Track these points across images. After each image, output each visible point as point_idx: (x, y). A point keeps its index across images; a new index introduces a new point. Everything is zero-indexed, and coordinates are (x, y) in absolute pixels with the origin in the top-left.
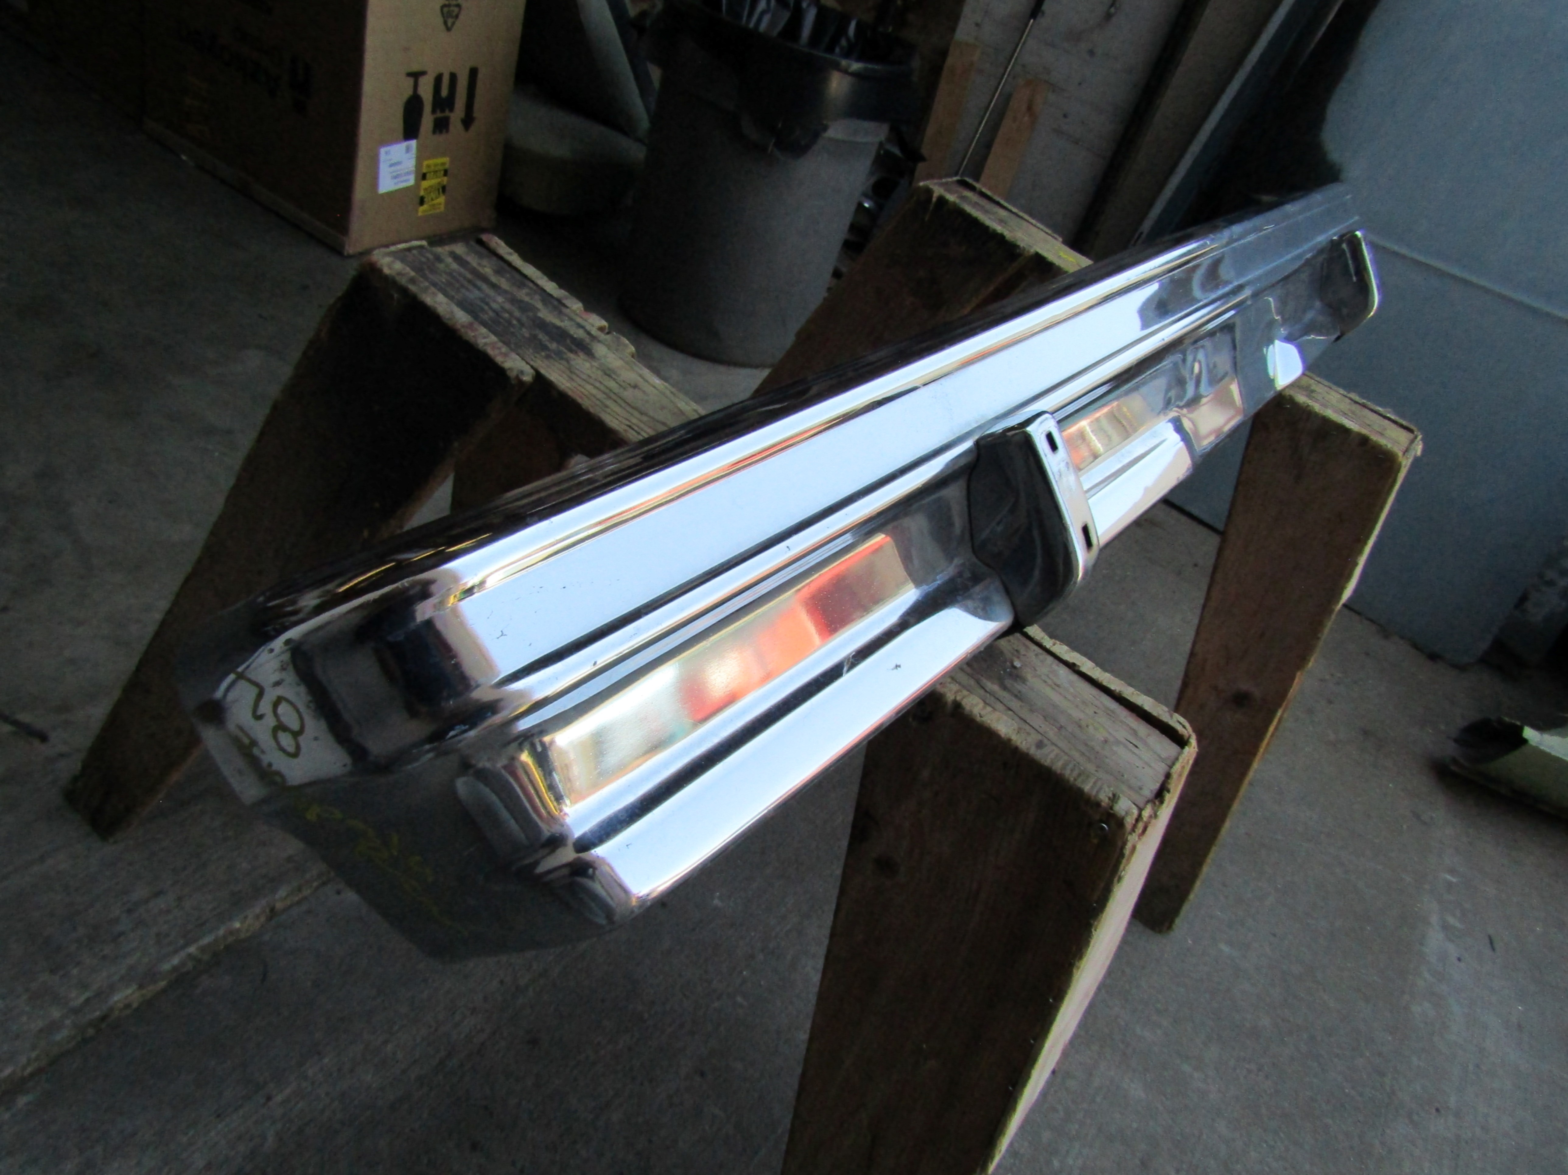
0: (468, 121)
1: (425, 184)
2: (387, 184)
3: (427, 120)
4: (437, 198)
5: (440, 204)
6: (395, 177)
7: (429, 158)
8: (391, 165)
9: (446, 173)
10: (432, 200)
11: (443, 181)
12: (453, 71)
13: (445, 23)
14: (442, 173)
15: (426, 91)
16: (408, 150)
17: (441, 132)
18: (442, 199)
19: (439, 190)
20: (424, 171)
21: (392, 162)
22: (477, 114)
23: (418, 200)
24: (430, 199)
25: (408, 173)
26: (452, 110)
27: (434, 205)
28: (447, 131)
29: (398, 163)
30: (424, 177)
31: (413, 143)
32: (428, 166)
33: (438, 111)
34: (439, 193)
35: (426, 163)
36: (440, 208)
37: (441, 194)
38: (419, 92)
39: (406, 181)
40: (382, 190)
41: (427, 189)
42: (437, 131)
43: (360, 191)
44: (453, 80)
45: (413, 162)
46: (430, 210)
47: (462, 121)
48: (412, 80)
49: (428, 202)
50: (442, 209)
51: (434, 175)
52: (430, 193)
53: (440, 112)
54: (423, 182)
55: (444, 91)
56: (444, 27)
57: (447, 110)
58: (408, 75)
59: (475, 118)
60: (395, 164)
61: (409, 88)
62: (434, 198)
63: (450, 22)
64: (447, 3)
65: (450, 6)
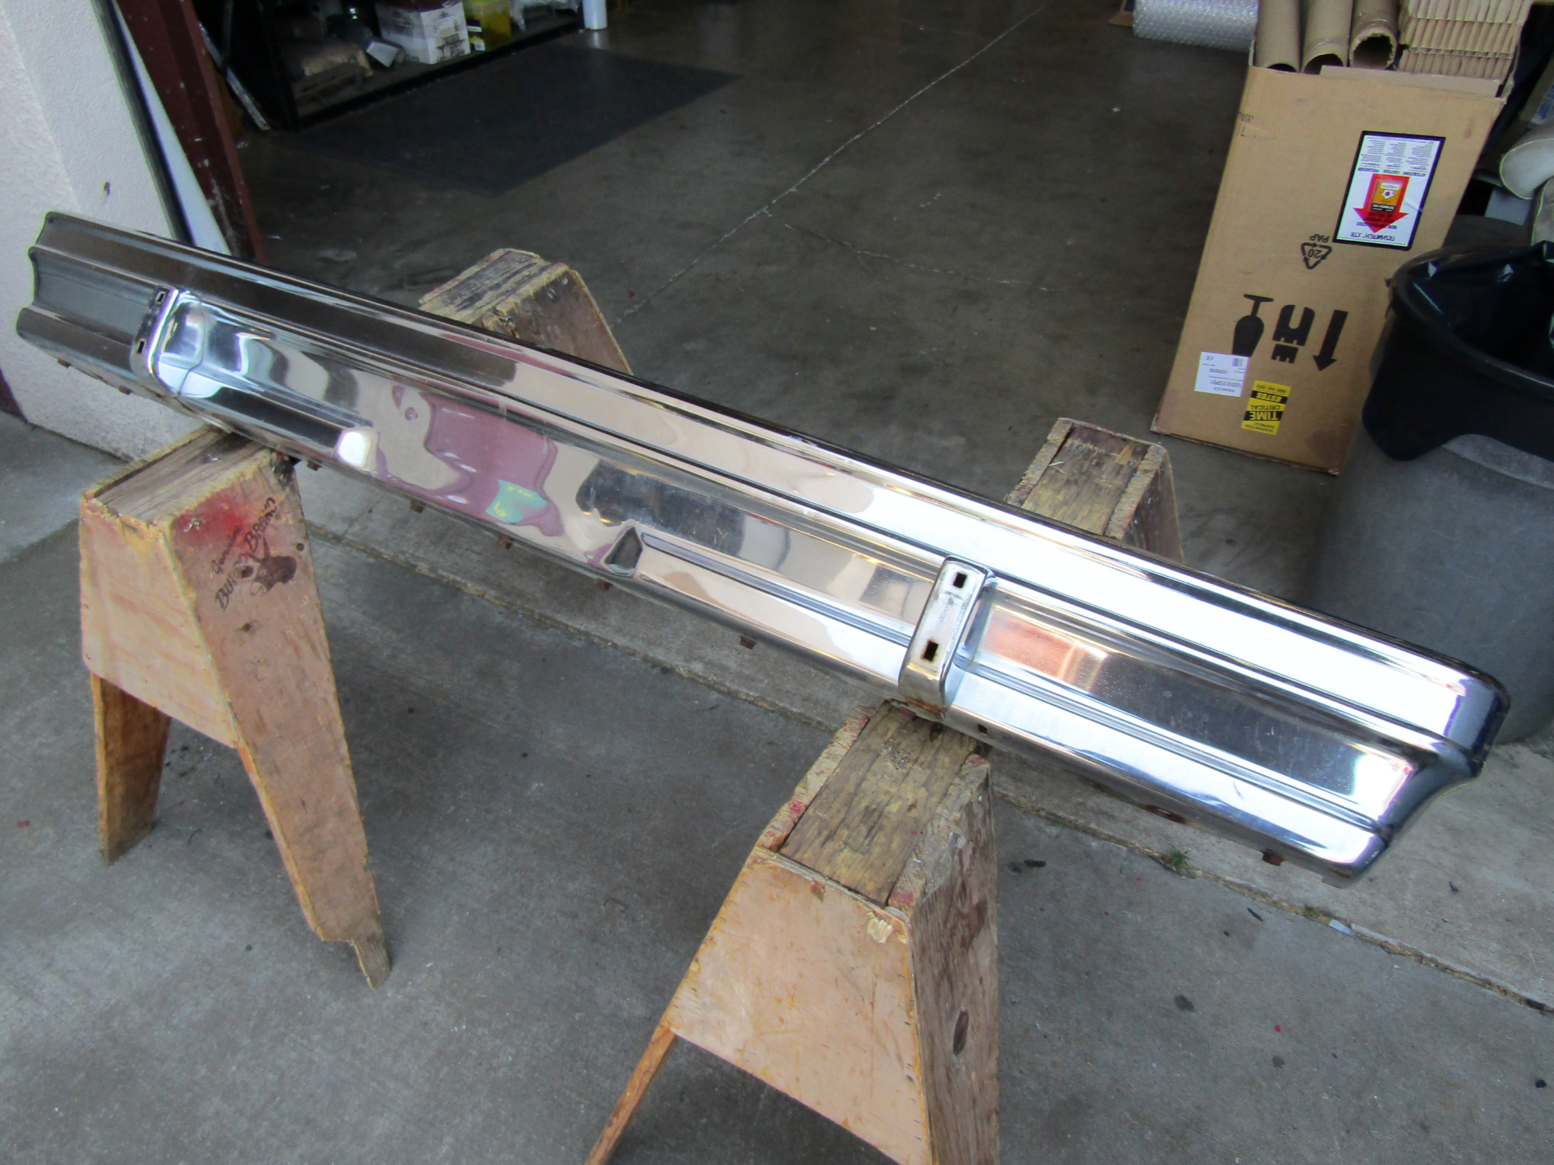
0: (1324, 359)
1: (1253, 401)
2: (1203, 384)
3: (1266, 343)
4: (1267, 420)
5: (1273, 427)
6: (1214, 383)
7: (1260, 380)
8: (1212, 371)
9: (1284, 400)
10: (1262, 419)
11: (1279, 407)
12: (1310, 307)
13: (1306, 260)
14: (1279, 399)
15: (1269, 316)
16: (1236, 363)
17: (1283, 359)
18: (1276, 424)
19: (1272, 413)
20: (1255, 389)
21: (1213, 367)
22: (1337, 354)
23: (1244, 414)
24: (1259, 418)
25: (1235, 385)
26: (1302, 342)
27: (1263, 425)
28: (1292, 361)
29: (1225, 372)
30: (1254, 394)
31: (1244, 360)
32: (1258, 386)
33: (1283, 339)
34: (1272, 417)
35: (1257, 382)
36: (1272, 431)
37: (1275, 418)
38: (1259, 315)
39: (1230, 390)
40: (1198, 388)
41: (1256, 407)
42: (1278, 357)
43: (1175, 382)
44: (1308, 315)
45: (1241, 376)
46: (1257, 428)
47: (1316, 358)
48: (1251, 302)
49: (1256, 420)
50: (1275, 432)
51: (1267, 397)
52: (1260, 412)
53: (1286, 341)
54: (1252, 399)
55: (1295, 323)
56: (1304, 264)
57: (1295, 341)
58: (1247, 296)
59: (1334, 361)
60: (1219, 371)
61: (1245, 309)
62: (1265, 419)
63: (1312, 261)
64: (1312, 242)
65: (1315, 245)
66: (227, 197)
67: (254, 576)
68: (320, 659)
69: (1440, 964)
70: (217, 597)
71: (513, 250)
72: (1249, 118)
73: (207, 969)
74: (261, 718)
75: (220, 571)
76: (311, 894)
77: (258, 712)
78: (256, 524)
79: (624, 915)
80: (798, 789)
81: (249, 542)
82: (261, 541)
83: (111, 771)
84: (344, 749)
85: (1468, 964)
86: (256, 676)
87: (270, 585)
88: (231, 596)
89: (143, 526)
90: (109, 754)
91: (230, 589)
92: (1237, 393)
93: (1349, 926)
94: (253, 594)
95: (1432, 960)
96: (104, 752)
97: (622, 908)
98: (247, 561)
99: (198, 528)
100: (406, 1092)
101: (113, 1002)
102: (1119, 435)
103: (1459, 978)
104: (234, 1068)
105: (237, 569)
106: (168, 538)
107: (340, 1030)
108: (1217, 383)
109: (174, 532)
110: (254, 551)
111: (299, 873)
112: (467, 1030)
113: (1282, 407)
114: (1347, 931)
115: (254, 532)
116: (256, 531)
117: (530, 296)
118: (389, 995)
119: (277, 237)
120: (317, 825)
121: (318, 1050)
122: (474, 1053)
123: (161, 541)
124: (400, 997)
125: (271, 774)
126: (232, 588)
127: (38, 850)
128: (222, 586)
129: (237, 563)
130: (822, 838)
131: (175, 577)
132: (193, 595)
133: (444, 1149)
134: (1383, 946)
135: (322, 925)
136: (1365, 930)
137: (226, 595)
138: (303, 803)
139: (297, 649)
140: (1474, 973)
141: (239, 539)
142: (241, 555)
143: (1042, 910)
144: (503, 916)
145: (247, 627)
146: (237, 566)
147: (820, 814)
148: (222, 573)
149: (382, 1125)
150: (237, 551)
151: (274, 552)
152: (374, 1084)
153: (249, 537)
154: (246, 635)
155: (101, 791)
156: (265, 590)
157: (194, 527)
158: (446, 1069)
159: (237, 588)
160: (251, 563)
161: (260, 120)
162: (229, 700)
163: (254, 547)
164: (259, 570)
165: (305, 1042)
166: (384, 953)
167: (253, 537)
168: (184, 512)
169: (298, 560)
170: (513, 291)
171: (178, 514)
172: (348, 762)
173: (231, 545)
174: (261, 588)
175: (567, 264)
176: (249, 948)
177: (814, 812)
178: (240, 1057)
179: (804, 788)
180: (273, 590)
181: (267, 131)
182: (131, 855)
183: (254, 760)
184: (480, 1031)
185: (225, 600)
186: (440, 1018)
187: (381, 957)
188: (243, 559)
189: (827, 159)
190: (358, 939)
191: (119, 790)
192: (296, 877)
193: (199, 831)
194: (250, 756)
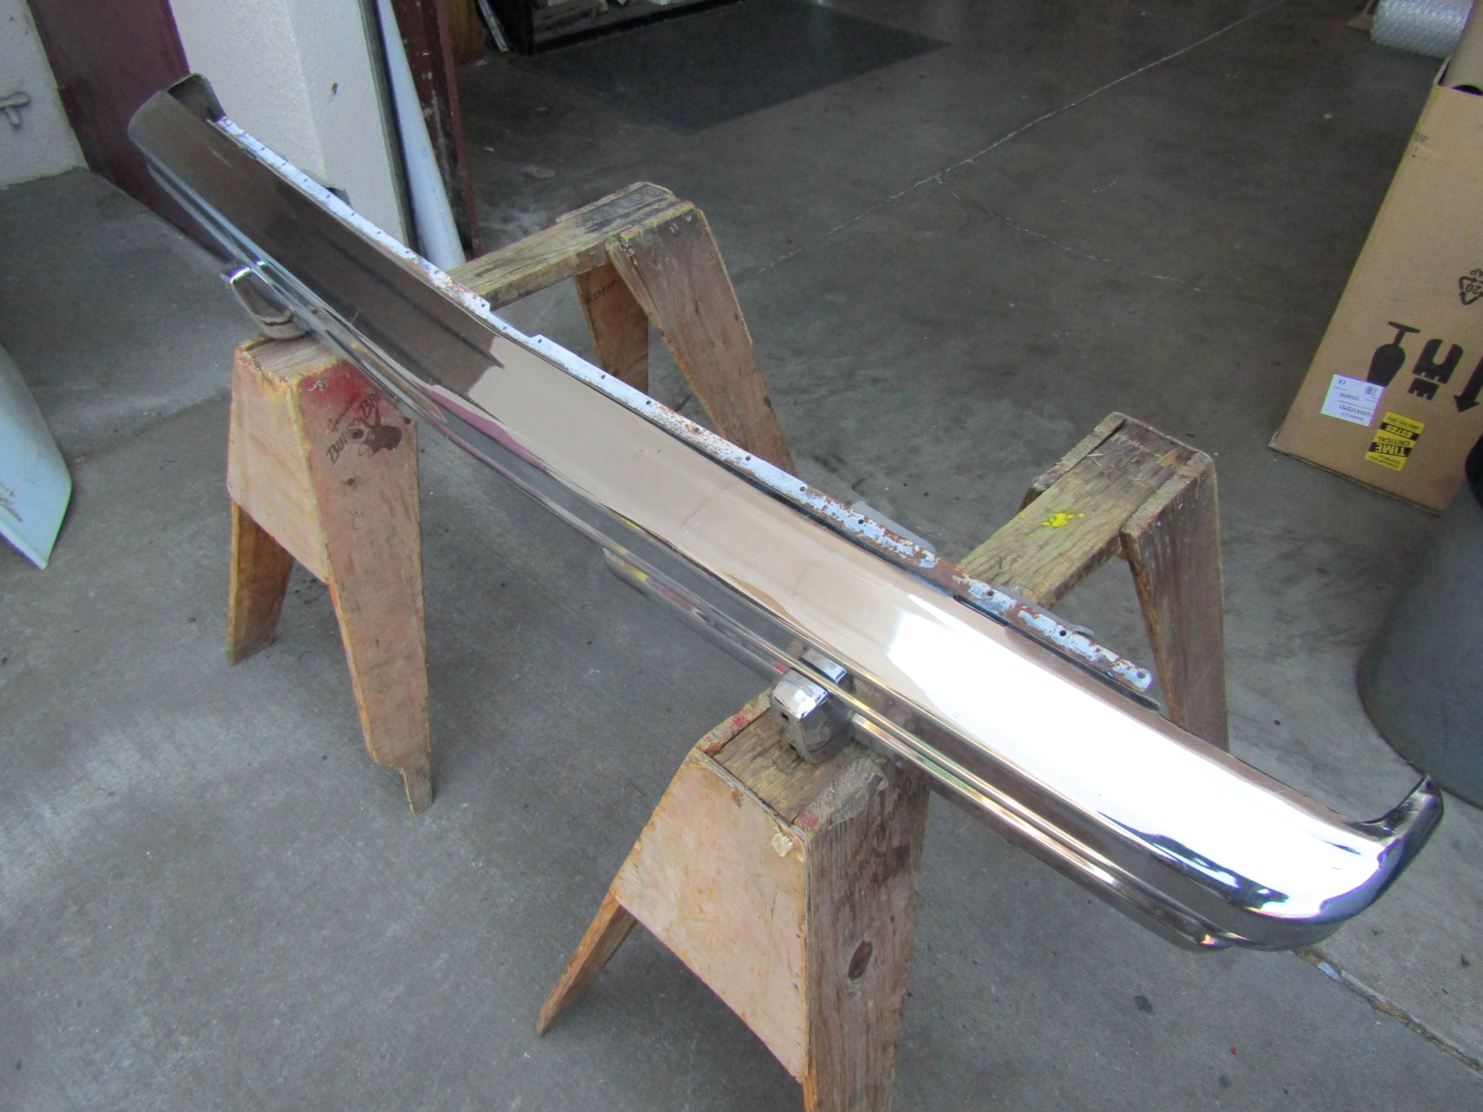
0: (1465, 401)
1: (1381, 433)
2: (1331, 407)
3: (1405, 375)
4: (1393, 454)
5: (1399, 463)
6: (1344, 408)
7: (1393, 412)
8: (1342, 395)
9: (1415, 437)
10: (1388, 453)
11: (1409, 443)
12: (1460, 344)
13: (1463, 295)
14: (1410, 435)
15: (1413, 348)
16: (1369, 391)
17: (1420, 395)
18: (1402, 460)
19: (1400, 448)
20: (1385, 421)
21: (1344, 392)
23: (1370, 444)
24: (1385, 451)
25: (1364, 413)
26: (1444, 379)
27: (1388, 459)
28: (1430, 398)
29: (1356, 399)
30: (1384, 426)
31: (1379, 389)
32: (1390, 418)
33: (1424, 374)
34: (1399, 452)
35: (1389, 414)
36: (1396, 467)
37: (1402, 454)
38: (1402, 345)
39: (1359, 418)
40: (1324, 411)
41: (1384, 440)
42: (1416, 392)
43: (1302, 400)
44: (1456, 353)
45: (1373, 406)
46: (1381, 461)
47: (1456, 398)
48: (1395, 331)
49: (1382, 453)
50: (1399, 469)
51: (1397, 431)
52: (1387, 445)
53: (1426, 376)
54: (1380, 430)
55: (1439, 359)
56: (1459, 298)
57: (1437, 378)
58: (1392, 324)
59: (1477, 404)
60: (1349, 397)
61: (1389, 336)
62: (1391, 452)
63: (1469, 296)
64: (1472, 277)
65: (1474, 280)
66: (443, 108)
67: (364, 438)
68: (410, 520)
69: (1428, 1032)
70: (329, 451)
71: (651, 184)
72: (1424, 139)
73: (287, 767)
74: (351, 562)
75: (335, 429)
76: (372, 722)
77: (350, 556)
78: (372, 395)
79: (640, 801)
80: (747, 706)
81: (363, 409)
82: (374, 410)
83: (241, 586)
84: (420, 603)
85: (1458, 1039)
86: (353, 525)
87: (376, 450)
88: (341, 453)
89: (277, 380)
90: (240, 571)
91: (341, 446)
92: (1366, 422)
93: (1339, 973)
94: (360, 455)
95: (1419, 1026)
96: (236, 569)
97: (639, 794)
98: (359, 425)
99: (321, 389)
100: (420, 907)
101: (210, 777)
102: (1169, 437)
103: (1445, 1051)
104: (289, 853)
105: (349, 430)
106: (295, 394)
107: (380, 842)
108: (1346, 409)
109: (301, 390)
110: (367, 417)
111: (365, 700)
112: (483, 868)
113: (1412, 444)
114: (1336, 977)
115: (369, 401)
116: (371, 400)
117: (653, 228)
118: (426, 823)
119: (491, 150)
120: (386, 663)
121: (359, 855)
122: (483, 888)
123: (289, 395)
124: (434, 826)
125: (353, 611)
126: (343, 446)
127: (182, 642)
128: (334, 443)
129: (350, 425)
130: (754, 753)
131: (295, 428)
132: (308, 446)
133: (440, 962)
134: (1369, 999)
135: (378, 750)
136: (1354, 980)
137: (337, 451)
138: (377, 642)
139: (391, 509)
140: (1461, 1050)
141: (356, 405)
142: (355, 419)
143: (1026, 884)
144: (536, 779)
145: (351, 482)
146: (350, 427)
147: (760, 732)
148: (336, 431)
149: (394, 929)
150: (351, 414)
151: (383, 421)
152: (396, 894)
153: (364, 405)
154: (349, 489)
155: (232, 602)
156: (371, 452)
157: (318, 387)
158: (457, 896)
159: (347, 447)
160: (362, 427)
161: (501, 42)
162: (326, 541)
163: (367, 414)
164: (368, 435)
165: (350, 845)
166: (429, 785)
167: (367, 405)
168: (311, 374)
169: (403, 431)
170: (639, 221)
171: (306, 374)
172: (422, 614)
173: (347, 409)
174: (368, 450)
175: (694, 203)
176: (325, 758)
177: (755, 729)
178: (296, 845)
179: (753, 706)
180: (378, 453)
181: (505, 53)
182: (251, 661)
183: (340, 597)
184: (494, 871)
185: (335, 455)
186: (462, 852)
187: (425, 788)
188: (356, 423)
189: (1011, 135)
190: (407, 769)
191: (247, 603)
192: (362, 703)
193: (309, 652)
194: (337, 592)
